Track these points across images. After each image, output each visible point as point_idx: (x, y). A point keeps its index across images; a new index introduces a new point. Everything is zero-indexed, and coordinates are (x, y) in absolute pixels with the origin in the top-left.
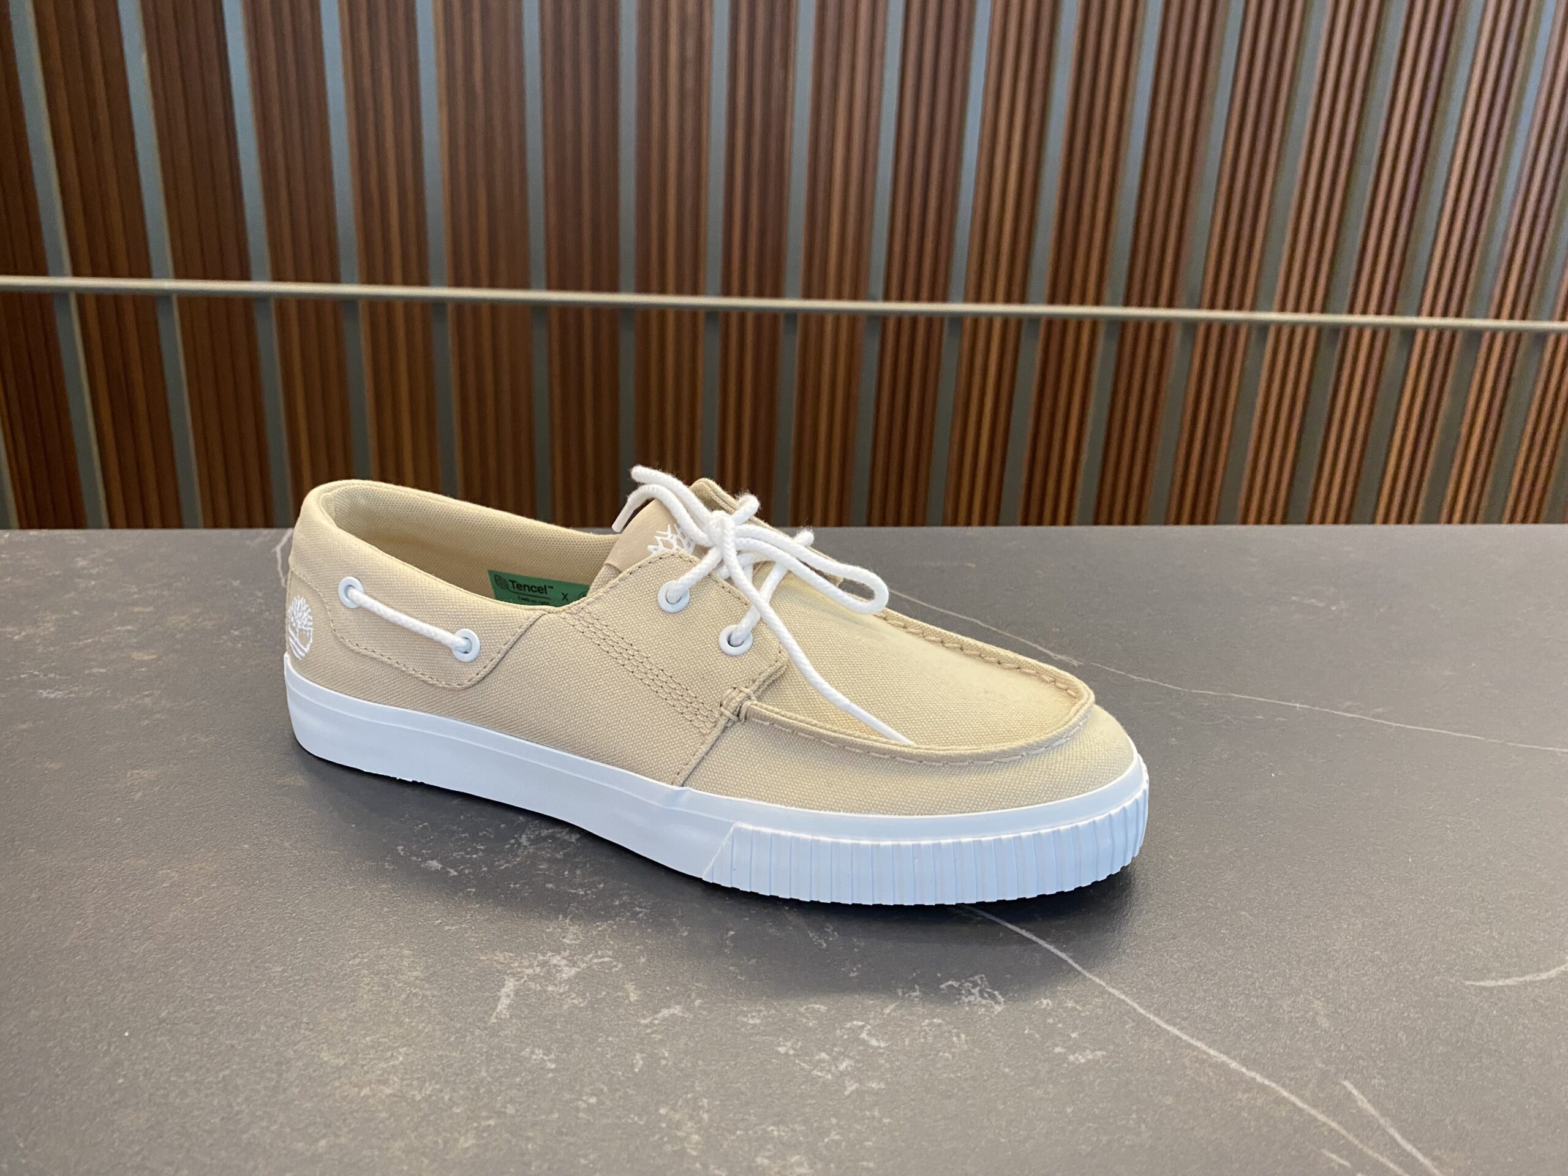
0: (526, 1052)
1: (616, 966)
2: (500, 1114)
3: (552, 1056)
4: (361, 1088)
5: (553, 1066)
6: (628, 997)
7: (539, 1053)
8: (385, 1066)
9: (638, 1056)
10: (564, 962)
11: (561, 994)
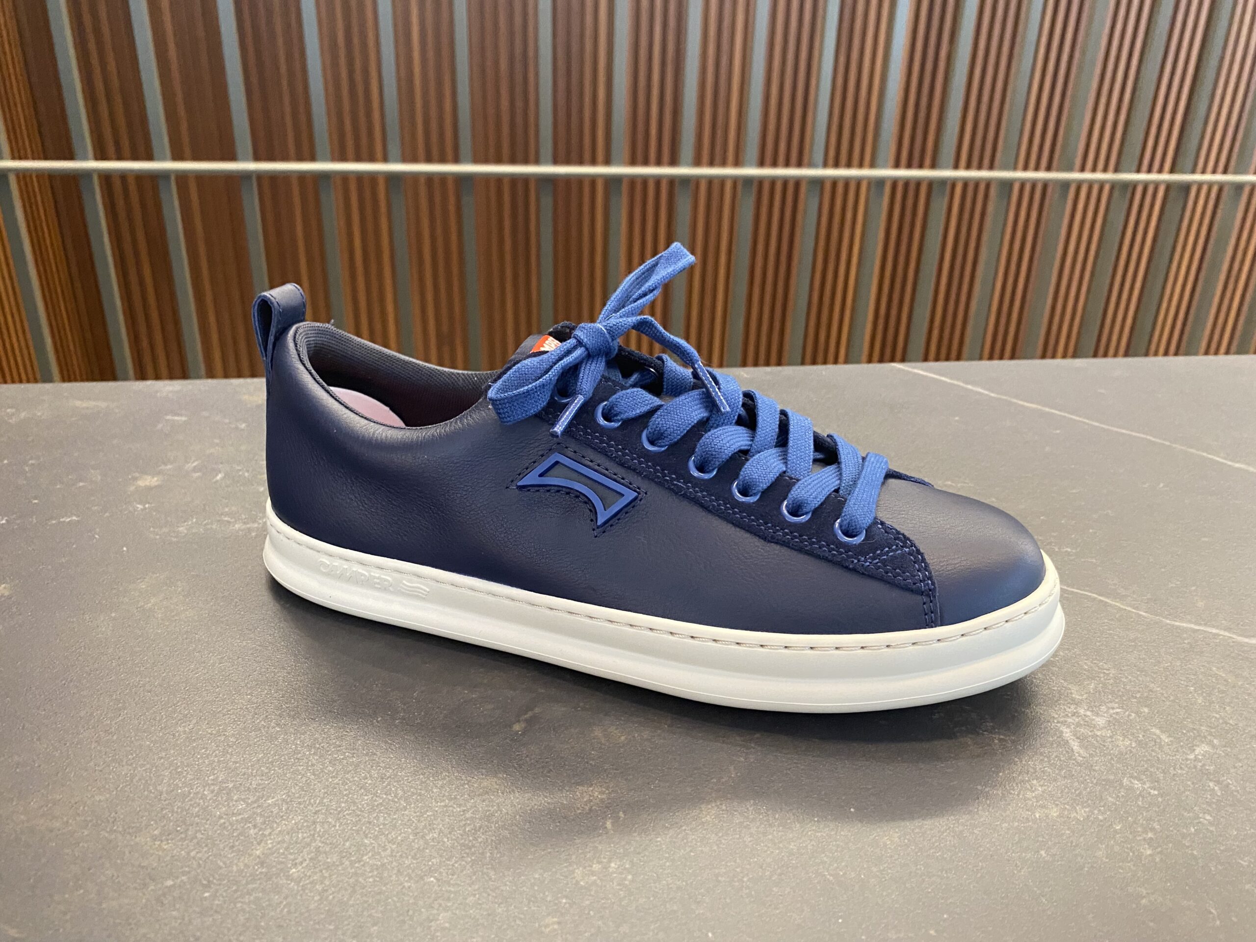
0: (1125, 781)
1: (1131, 715)
2: (1153, 829)
3: (1148, 785)
4: (1033, 813)
5: (1156, 792)
6: (1161, 738)
7: (1137, 784)
8: (1034, 795)
9: (1211, 784)
10: (1089, 713)
11: (1111, 737)
